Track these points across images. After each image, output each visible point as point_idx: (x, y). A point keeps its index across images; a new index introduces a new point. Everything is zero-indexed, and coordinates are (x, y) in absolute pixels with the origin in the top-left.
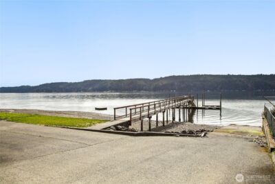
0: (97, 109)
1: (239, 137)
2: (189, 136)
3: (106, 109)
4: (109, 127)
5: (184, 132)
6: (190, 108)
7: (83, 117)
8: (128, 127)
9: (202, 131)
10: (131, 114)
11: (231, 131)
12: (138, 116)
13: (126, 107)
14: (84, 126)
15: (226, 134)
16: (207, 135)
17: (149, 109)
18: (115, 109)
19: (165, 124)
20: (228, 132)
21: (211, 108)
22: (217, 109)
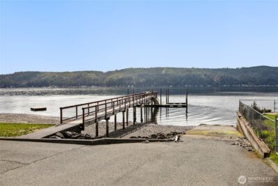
1: (217, 140)
2: (161, 141)
3: (45, 109)
4: (54, 134)
5: (154, 136)
6: (152, 106)
7: (14, 121)
8: (80, 133)
9: (174, 134)
10: (83, 115)
11: (206, 133)
12: (92, 117)
13: (76, 106)
14: (15, 135)
15: (202, 136)
16: (181, 139)
17: (106, 109)
18: (61, 109)
19: (126, 126)
20: (202, 134)
21: (176, 106)
22: (183, 106)
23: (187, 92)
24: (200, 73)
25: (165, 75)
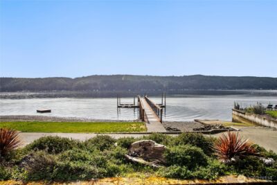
0: (38, 111)
25: (125, 81)
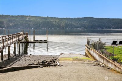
5: (43, 63)
21: (40, 42)
22: (45, 42)
23: (48, 33)
24: (52, 20)
25: (29, 21)
